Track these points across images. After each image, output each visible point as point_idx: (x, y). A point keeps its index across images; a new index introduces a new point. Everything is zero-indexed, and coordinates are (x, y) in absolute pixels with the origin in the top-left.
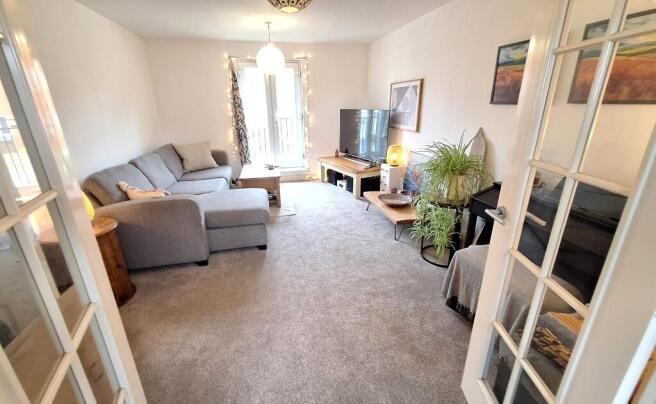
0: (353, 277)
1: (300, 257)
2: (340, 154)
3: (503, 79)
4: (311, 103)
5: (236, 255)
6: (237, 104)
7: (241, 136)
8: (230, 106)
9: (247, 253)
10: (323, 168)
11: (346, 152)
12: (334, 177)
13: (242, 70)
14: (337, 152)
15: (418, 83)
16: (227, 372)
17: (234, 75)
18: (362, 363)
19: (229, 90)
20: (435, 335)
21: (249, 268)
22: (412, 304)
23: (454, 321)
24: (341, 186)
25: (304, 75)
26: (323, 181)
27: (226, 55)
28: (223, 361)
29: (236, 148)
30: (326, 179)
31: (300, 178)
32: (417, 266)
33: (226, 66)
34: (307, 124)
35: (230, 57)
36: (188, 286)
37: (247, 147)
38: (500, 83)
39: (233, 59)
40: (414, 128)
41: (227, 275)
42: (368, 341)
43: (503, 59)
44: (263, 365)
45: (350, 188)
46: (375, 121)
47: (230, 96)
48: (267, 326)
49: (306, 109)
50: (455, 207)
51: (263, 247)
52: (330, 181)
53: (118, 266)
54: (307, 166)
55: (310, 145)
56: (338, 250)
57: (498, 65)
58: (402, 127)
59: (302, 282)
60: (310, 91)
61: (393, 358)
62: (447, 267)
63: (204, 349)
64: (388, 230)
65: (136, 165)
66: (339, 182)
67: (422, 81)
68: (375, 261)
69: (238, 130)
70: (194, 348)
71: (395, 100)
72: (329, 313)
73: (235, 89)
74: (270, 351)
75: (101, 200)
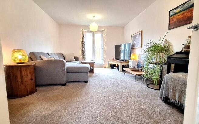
0: (120, 91)
1: (100, 85)
2: (115, 60)
3: (173, 20)
4: (106, 44)
5: (76, 84)
6: (83, 43)
7: (83, 52)
8: (81, 44)
9: (80, 83)
10: (109, 63)
11: (117, 59)
12: (113, 66)
13: (86, 34)
14: (114, 59)
15: (141, 32)
16: (61, 120)
17: (83, 35)
18: (126, 121)
19: (81, 39)
20: (160, 113)
21: (80, 87)
22: (147, 101)
23: (168, 108)
24: (115, 69)
25: (104, 35)
26: (109, 68)
27: (81, 29)
28: (61, 116)
29: (82, 56)
30: (110, 67)
31: (101, 67)
32: (146, 89)
33: (81, 32)
34: (104, 50)
35: (82, 30)
36: (56, 91)
37: (85, 56)
38: (171, 22)
39: (83, 31)
40: (140, 47)
41: (71, 89)
42: (128, 113)
43: (171, 14)
44: (78, 119)
45: (118, 69)
46: (126, 52)
47: (81, 41)
48: (83, 105)
49: (104, 45)
50: (160, 64)
51: (86, 82)
52: (111, 68)
53: (31, 79)
54: (104, 63)
55: (105, 56)
56: (114, 84)
57: (170, 16)
58: (136, 47)
59: (100, 92)
60: (106, 40)
61: (141, 121)
62: (159, 90)
63: (55, 111)
64: (133, 79)
65: (49, 54)
66: (114, 68)
67: (142, 31)
68: (128, 87)
69: (83, 50)
70: (50, 110)
71: (133, 40)
72: (110, 102)
73: (83, 39)
74: (82, 114)
75: (33, 59)
